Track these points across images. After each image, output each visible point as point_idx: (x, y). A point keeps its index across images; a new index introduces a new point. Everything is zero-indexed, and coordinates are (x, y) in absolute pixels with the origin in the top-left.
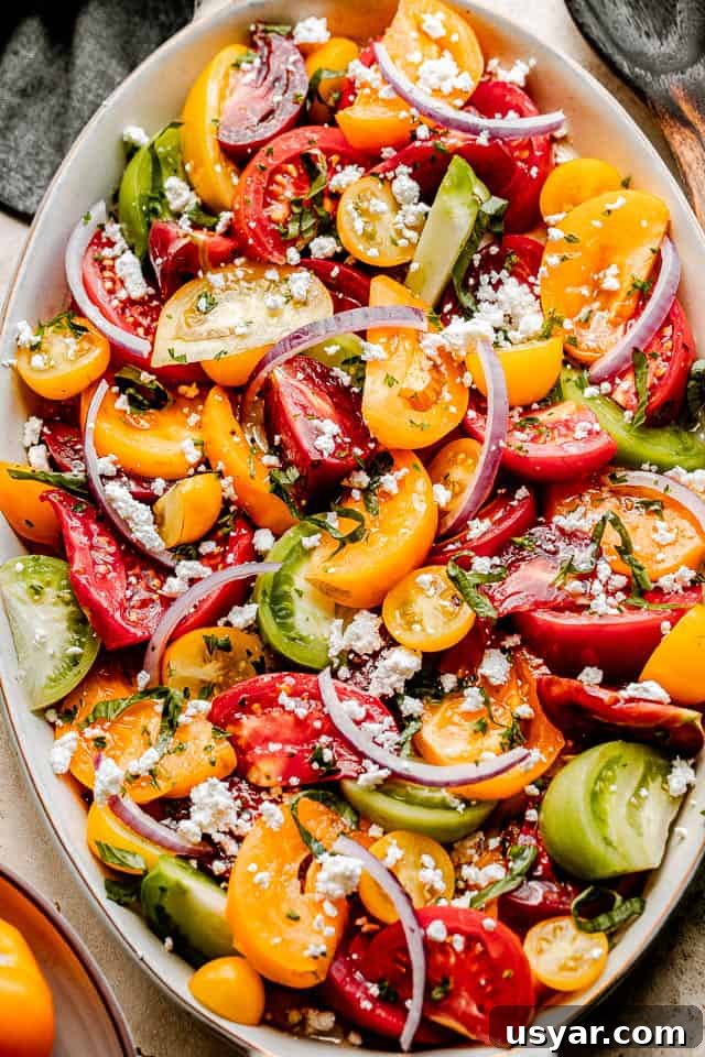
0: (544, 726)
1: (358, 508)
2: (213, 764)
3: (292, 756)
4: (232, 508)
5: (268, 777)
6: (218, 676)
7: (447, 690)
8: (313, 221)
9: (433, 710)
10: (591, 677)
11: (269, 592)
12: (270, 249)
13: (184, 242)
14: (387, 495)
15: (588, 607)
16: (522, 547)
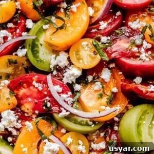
0: (121, 96)
1: (62, 16)
2: (9, 104)
3: (36, 103)
4: (19, 12)
5: (28, 110)
6: (12, 72)
7: (89, 81)
9: (85, 88)
10: (138, 80)
11: (31, 45)
14: (72, 12)
15: (139, 57)
16: (118, 34)
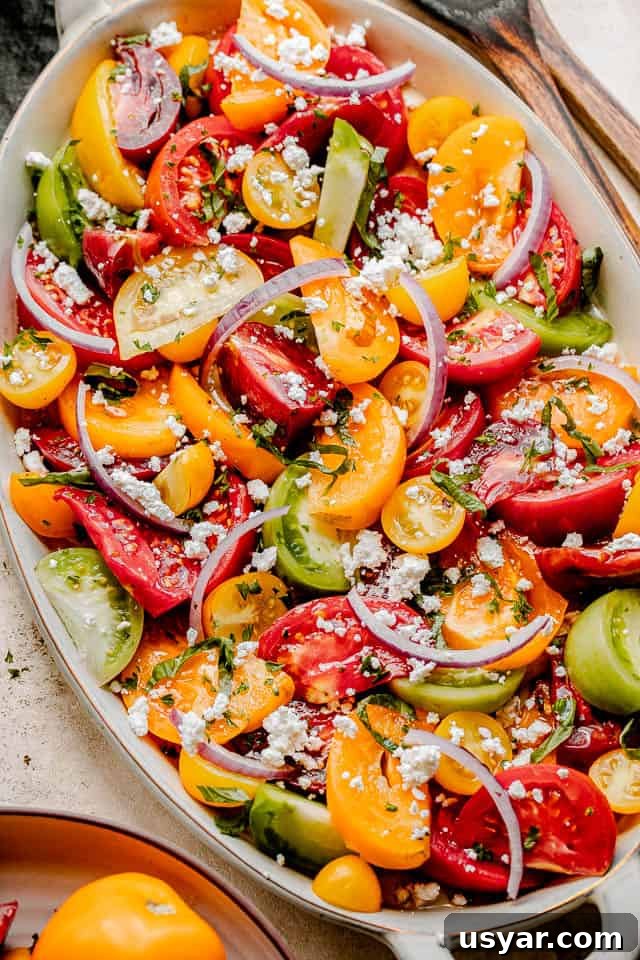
0: (545, 593)
1: (335, 442)
2: (277, 694)
3: (342, 670)
4: (223, 468)
5: (326, 694)
6: (254, 618)
7: (454, 582)
8: (222, 201)
9: (446, 602)
10: (573, 541)
11: (282, 533)
12: (194, 234)
13: (122, 244)
14: (355, 425)
15: (557, 482)
16: (485, 445)
